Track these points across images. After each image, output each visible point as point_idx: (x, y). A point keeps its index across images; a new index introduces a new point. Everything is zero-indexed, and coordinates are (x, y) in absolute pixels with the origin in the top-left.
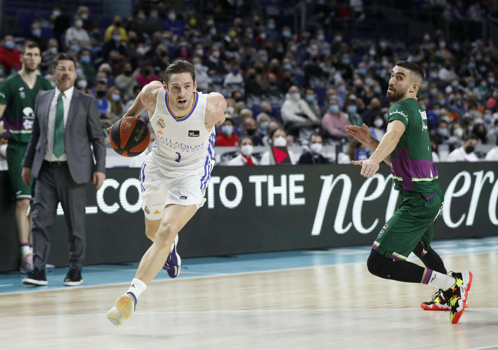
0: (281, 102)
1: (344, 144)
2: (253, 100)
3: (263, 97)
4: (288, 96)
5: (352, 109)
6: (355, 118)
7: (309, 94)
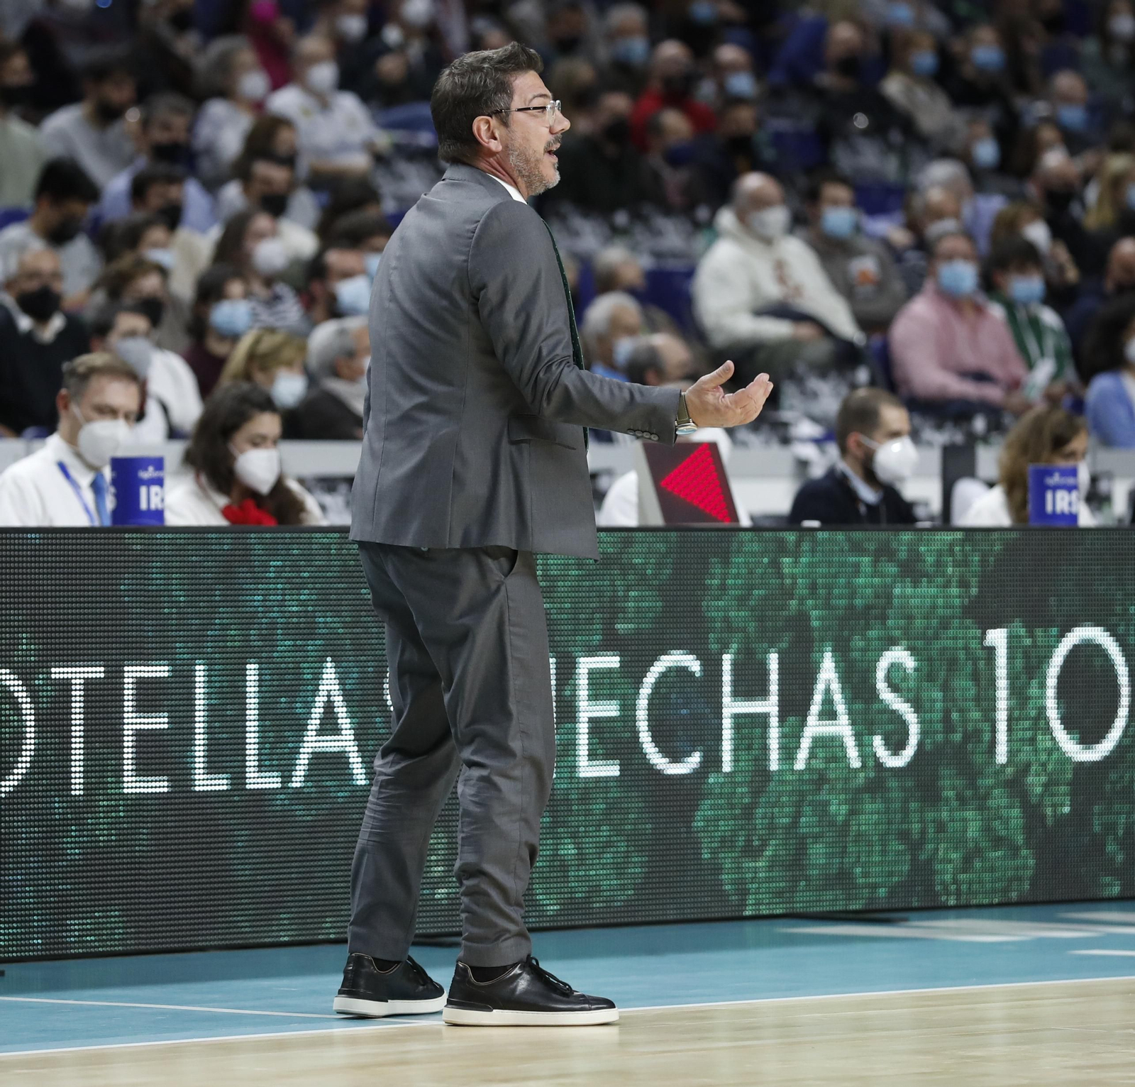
0: (700, 241)
1: (985, 439)
2: (575, 234)
3: (621, 218)
4: (726, 218)
5: (1027, 286)
6: (1035, 324)
7: (836, 203)
